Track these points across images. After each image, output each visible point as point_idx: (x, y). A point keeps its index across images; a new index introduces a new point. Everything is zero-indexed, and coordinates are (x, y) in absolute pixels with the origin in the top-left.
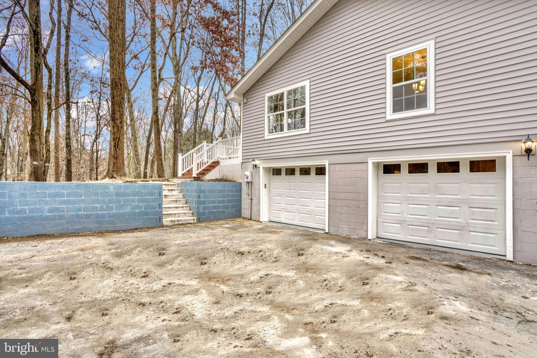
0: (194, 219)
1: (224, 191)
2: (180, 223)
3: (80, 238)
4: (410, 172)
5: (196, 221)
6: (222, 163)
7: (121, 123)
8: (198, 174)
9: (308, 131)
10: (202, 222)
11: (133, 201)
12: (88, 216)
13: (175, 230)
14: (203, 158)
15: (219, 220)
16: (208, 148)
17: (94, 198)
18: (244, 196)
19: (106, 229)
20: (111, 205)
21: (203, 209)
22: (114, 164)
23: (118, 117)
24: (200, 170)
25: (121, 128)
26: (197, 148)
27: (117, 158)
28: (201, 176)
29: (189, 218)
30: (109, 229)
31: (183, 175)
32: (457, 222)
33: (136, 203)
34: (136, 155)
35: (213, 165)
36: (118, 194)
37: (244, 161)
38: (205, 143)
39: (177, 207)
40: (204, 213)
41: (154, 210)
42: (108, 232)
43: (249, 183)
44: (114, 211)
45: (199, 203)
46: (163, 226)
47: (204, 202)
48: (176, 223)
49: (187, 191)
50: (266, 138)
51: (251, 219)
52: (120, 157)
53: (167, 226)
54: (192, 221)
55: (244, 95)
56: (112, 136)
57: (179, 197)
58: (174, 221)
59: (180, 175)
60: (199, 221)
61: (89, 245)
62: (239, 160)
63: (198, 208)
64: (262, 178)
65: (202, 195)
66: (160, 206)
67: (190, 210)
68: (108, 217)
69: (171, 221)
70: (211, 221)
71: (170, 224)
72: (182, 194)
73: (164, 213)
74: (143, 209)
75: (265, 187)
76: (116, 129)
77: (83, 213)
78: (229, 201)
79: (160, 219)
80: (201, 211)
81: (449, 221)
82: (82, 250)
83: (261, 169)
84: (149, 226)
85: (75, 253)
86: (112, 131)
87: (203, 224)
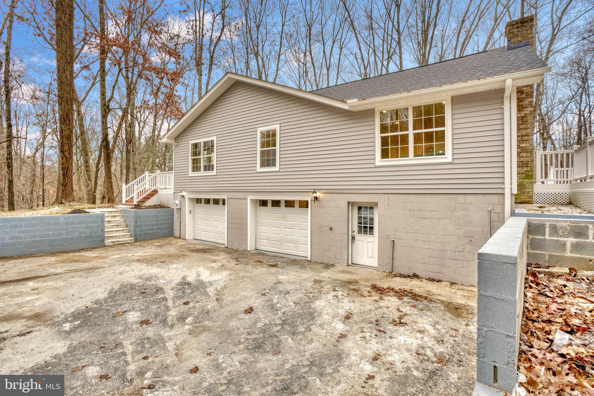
0: (132, 240)
1: (158, 216)
2: (119, 243)
3: (37, 258)
4: (272, 206)
5: (133, 241)
6: (160, 192)
7: (70, 154)
8: (138, 202)
9: (215, 174)
10: (139, 241)
11: (80, 228)
12: (42, 242)
13: (114, 249)
14: (145, 186)
15: (153, 239)
16: (150, 178)
17: (47, 227)
18: (176, 219)
19: (57, 250)
20: (61, 232)
21: (140, 232)
22: (63, 191)
23: (67, 149)
24: (140, 198)
25: (70, 158)
26: (138, 179)
27: (65, 186)
28: (140, 203)
29: (128, 239)
30: (60, 250)
31: (126, 202)
32: (293, 238)
33: (82, 230)
34: (87, 171)
35: (152, 193)
36: (67, 224)
37: (175, 191)
38: (147, 173)
39: (118, 231)
40: (140, 235)
41: (97, 234)
42: (58, 252)
43: (179, 210)
44: (64, 236)
45: (135, 226)
46: (105, 246)
47: (141, 226)
48: (116, 243)
49: (128, 217)
50: (190, 175)
51: (180, 238)
52: (69, 185)
53: (108, 246)
54: (130, 242)
55: (175, 138)
56: (61, 166)
57: (121, 221)
58: (115, 242)
59: (124, 202)
60: (136, 240)
61: (45, 262)
62: (172, 191)
63: (135, 231)
64: (187, 206)
65: (138, 220)
66: (103, 231)
67: (129, 232)
68: (59, 241)
69: (112, 242)
70: (146, 240)
71: (111, 244)
72: (123, 219)
73: (106, 236)
74: (88, 234)
75: (190, 213)
76: (64, 160)
77: (38, 239)
78: (163, 224)
79: (103, 241)
80: (138, 233)
81: (290, 238)
82: (41, 266)
83: (187, 199)
84: (94, 247)
85: (36, 268)
86: (61, 162)
87: (139, 243)
